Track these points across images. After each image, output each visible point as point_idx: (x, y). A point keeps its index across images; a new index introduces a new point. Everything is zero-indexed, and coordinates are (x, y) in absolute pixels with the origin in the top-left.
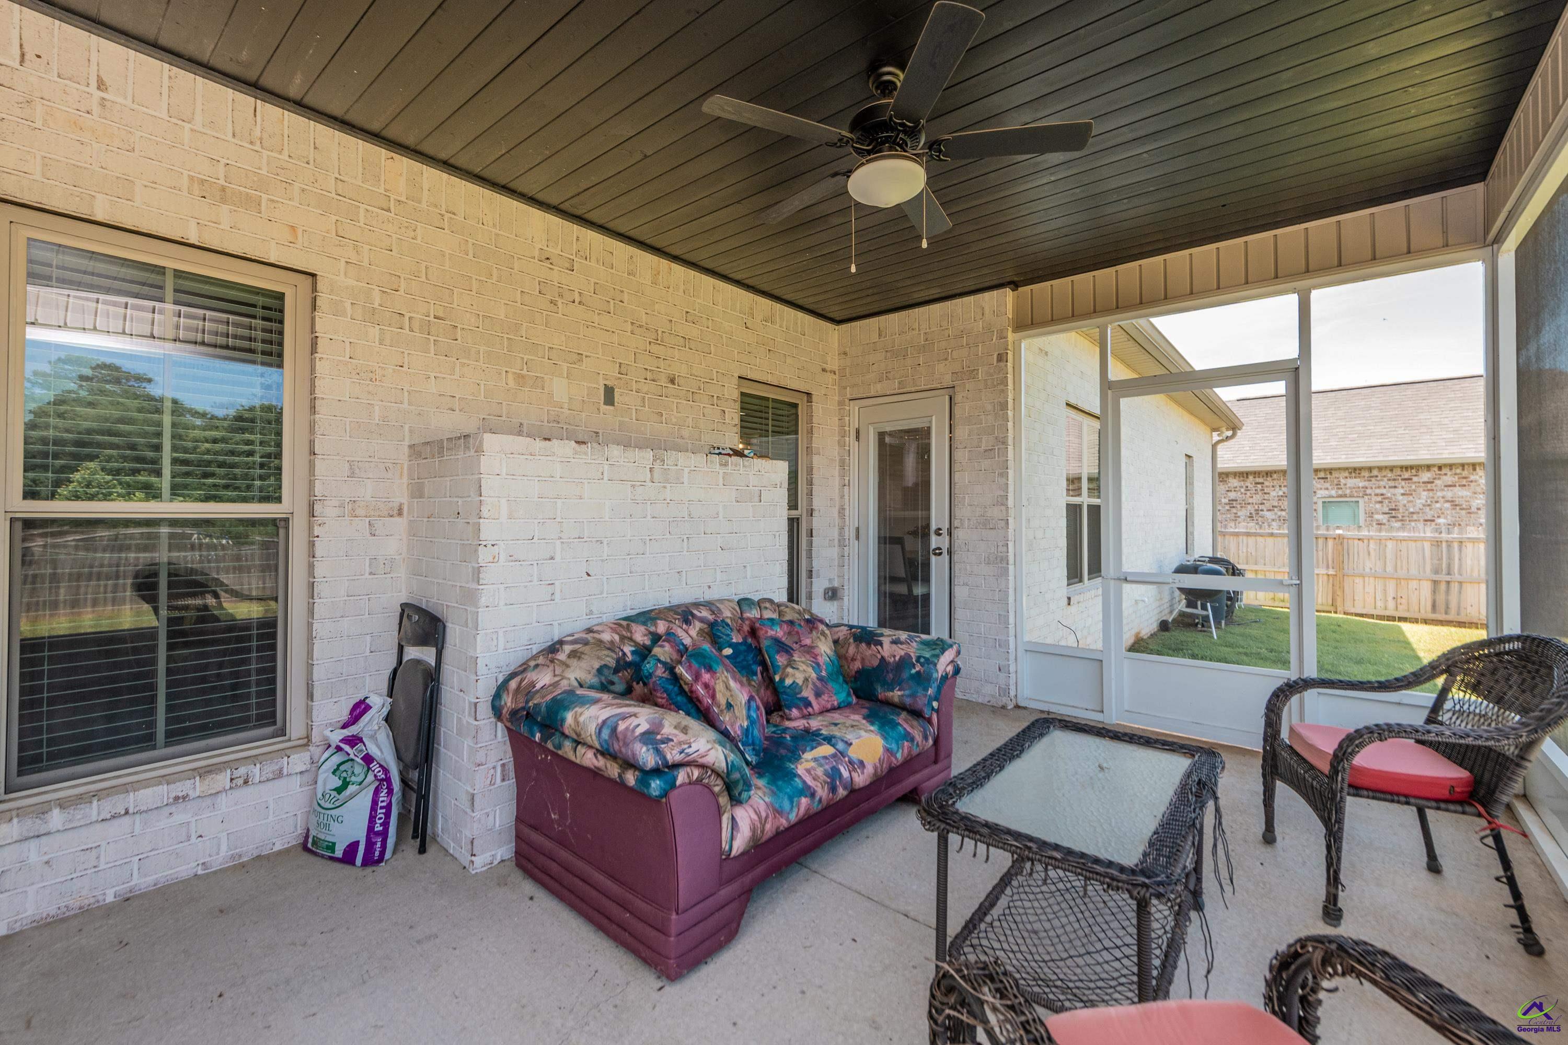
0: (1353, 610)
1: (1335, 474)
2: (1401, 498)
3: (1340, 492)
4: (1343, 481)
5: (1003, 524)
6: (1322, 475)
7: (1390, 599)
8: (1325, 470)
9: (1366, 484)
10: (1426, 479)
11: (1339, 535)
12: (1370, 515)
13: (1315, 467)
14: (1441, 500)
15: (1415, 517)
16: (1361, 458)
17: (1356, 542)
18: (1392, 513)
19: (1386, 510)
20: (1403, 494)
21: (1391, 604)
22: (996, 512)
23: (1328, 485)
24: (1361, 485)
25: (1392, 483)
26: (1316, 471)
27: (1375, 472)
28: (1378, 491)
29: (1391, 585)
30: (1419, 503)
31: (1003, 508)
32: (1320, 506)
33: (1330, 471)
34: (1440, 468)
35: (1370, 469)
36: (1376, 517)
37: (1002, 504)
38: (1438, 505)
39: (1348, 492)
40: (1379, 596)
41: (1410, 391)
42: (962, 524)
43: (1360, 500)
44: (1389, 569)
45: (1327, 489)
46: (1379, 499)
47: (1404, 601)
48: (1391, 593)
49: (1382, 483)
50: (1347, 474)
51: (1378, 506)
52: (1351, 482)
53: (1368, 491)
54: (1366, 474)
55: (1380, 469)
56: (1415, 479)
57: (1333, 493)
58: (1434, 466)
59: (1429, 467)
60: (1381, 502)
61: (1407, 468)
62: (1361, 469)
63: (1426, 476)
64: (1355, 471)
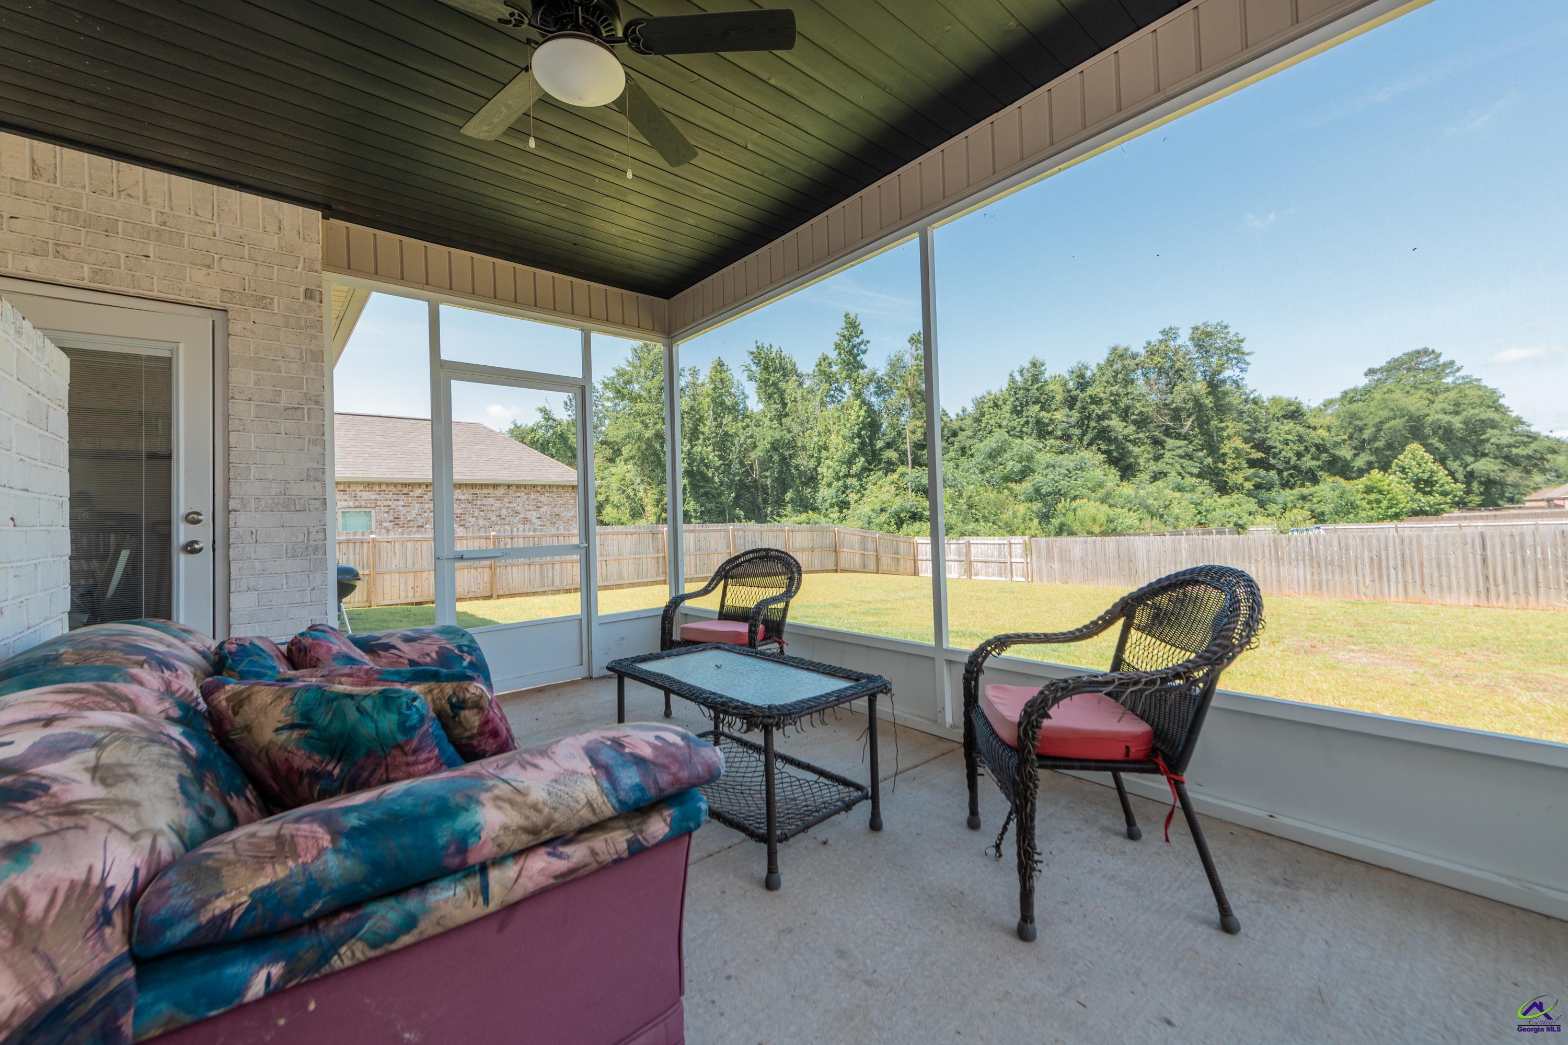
0: (383, 603)
1: (353, 487)
2: (401, 508)
3: (357, 504)
4: (359, 494)
5: (318, 504)
6: (342, 487)
7: (410, 589)
8: (344, 483)
9: (377, 497)
10: (418, 494)
11: (373, 539)
12: (380, 523)
13: (337, 480)
14: (428, 511)
15: (411, 524)
16: (375, 474)
17: (385, 544)
18: (396, 521)
19: (392, 518)
20: (403, 506)
21: (411, 593)
22: (307, 489)
23: (346, 497)
24: (373, 497)
25: (395, 497)
26: (338, 483)
27: (384, 487)
28: (386, 503)
29: (411, 576)
30: (414, 512)
31: (317, 484)
32: (339, 515)
33: (349, 484)
34: (427, 486)
35: (380, 484)
36: (385, 524)
37: (316, 480)
38: (426, 515)
39: (363, 503)
40: (402, 587)
41: (400, 423)
42: (244, 506)
43: (373, 511)
44: (409, 564)
45: (346, 500)
46: (387, 509)
47: (419, 589)
48: (410, 584)
49: (389, 497)
50: (362, 488)
51: (386, 515)
52: (366, 495)
53: (379, 503)
54: (377, 488)
55: (387, 484)
56: (411, 494)
57: (351, 504)
58: (423, 484)
59: (420, 485)
60: (388, 512)
61: (405, 485)
62: (373, 484)
63: (418, 492)
64: (369, 485)
